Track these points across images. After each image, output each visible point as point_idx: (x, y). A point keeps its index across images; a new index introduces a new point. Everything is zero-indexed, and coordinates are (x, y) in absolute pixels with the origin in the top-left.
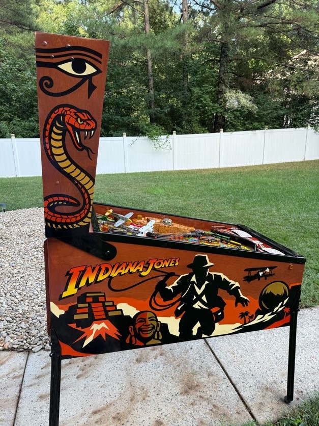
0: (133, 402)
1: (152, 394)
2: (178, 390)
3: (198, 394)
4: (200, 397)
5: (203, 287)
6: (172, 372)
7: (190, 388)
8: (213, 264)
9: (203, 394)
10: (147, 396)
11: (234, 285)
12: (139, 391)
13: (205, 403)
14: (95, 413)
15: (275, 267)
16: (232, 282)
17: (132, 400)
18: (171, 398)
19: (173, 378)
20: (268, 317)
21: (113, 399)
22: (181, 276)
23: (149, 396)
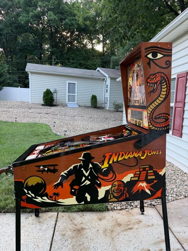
0: (112, 230)
1: (101, 232)
2: (86, 231)
3: (76, 227)
4: (76, 225)
6: (86, 241)
7: (79, 230)
9: (74, 226)
10: (104, 231)
12: (108, 234)
13: (75, 223)
14: (131, 229)
17: (112, 231)
18: (92, 228)
19: (87, 238)
21: (123, 233)
23: (103, 231)
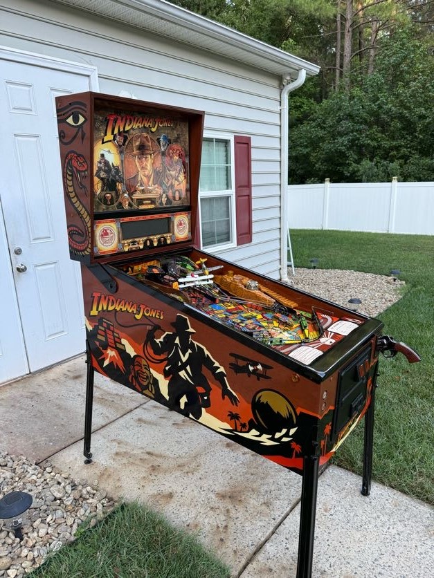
3: (230, 507)
4: (228, 510)
5: (187, 355)
6: (238, 474)
7: (231, 497)
8: (194, 331)
9: (233, 511)
11: (218, 368)
12: (193, 465)
13: (222, 517)
14: (149, 453)
15: (271, 368)
16: (217, 364)
17: (179, 466)
19: (231, 478)
20: (265, 440)
21: (170, 455)
22: (167, 333)
23: (193, 474)
